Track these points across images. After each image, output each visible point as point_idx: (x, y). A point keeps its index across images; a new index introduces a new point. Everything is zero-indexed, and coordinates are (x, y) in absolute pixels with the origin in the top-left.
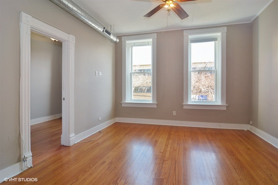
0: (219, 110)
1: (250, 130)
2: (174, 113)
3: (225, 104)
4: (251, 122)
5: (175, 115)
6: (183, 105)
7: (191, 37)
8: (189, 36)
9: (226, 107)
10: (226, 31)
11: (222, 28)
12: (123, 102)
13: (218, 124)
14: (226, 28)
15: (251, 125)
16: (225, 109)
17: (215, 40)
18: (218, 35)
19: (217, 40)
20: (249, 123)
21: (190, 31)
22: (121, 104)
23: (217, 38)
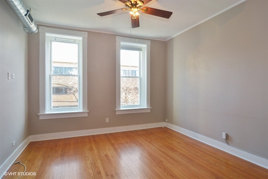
0: (146, 113)
1: (166, 126)
2: (107, 120)
3: (150, 108)
4: (167, 120)
5: (108, 122)
6: (115, 111)
7: (123, 43)
8: (121, 43)
9: (150, 110)
10: (150, 45)
11: (147, 41)
12: (41, 113)
13: (145, 125)
14: (150, 41)
15: (167, 122)
16: (149, 111)
17: (140, 51)
18: (144, 46)
19: (141, 51)
20: (165, 121)
21: (122, 37)
22: (39, 116)
23: (142, 49)
